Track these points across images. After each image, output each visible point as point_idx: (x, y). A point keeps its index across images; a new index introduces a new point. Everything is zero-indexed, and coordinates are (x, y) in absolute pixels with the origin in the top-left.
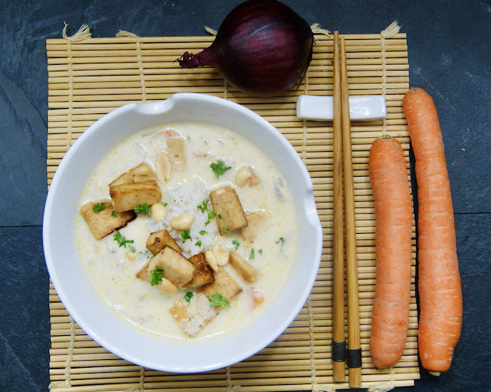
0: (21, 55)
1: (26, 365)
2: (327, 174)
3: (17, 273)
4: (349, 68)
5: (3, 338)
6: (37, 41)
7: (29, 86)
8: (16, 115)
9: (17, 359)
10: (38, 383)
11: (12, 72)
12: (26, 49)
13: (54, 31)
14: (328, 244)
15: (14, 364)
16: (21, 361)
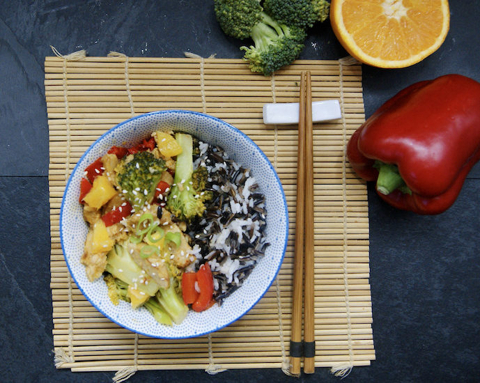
0: (35, 25)
1: (30, 298)
2: (292, 181)
3: (24, 217)
4: (313, 89)
5: (10, 274)
6: (48, 14)
7: (40, 53)
8: (28, 79)
9: (22, 292)
10: (39, 313)
11: (25, 40)
12: (39, 20)
13: (64, 6)
14: (291, 242)
15: (19, 297)
16: (25, 294)
